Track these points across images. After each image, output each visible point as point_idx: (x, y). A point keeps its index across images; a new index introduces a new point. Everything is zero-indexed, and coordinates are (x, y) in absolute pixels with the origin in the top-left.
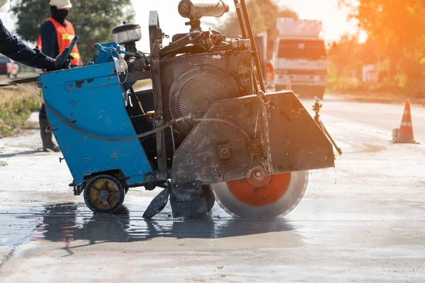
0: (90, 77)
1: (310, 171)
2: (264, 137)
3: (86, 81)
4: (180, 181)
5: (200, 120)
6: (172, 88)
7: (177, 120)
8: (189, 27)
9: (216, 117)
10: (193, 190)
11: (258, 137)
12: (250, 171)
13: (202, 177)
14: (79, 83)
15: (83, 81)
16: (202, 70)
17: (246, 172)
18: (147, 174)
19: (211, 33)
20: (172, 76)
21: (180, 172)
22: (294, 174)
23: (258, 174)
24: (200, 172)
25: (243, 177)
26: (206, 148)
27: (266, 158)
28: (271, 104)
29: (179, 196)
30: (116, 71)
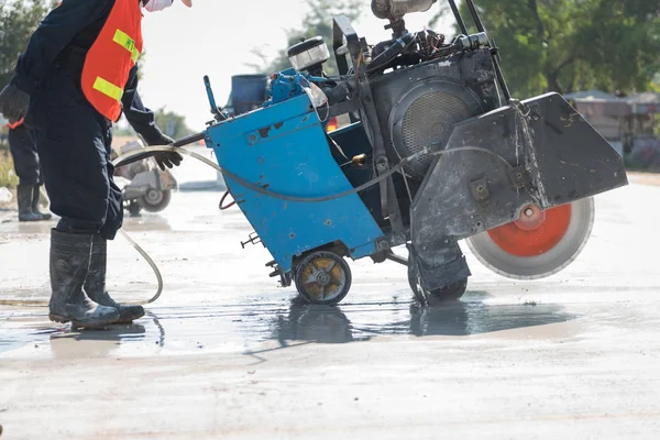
0: (278, 120)
1: (595, 196)
2: (529, 161)
3: (273, 128)
4: (427, 241)
5: (439, 153)
6: (392, 118)
7: (409, 159)
8: (391, 31)
9: (462, 145)
10: (446, 250)
11: (522, 162)
12: (519, 210)
13: (456, 230)
14: (264, 132)
15: (269, 128)
16: (427, 85)
17: (513, 212)
18: (379, 240)
19: (427, 34)
20: (389, 101)
21: (425, 229)
22: (575, 205)
23: (529, 212)
24: (452, 223)
25: (509, 221)
26: (455, 189)
27: (536, 189)
28: (532, 114)
29: (430, 261)
30: (311, 106)
